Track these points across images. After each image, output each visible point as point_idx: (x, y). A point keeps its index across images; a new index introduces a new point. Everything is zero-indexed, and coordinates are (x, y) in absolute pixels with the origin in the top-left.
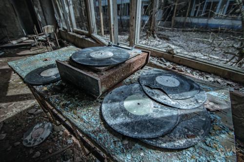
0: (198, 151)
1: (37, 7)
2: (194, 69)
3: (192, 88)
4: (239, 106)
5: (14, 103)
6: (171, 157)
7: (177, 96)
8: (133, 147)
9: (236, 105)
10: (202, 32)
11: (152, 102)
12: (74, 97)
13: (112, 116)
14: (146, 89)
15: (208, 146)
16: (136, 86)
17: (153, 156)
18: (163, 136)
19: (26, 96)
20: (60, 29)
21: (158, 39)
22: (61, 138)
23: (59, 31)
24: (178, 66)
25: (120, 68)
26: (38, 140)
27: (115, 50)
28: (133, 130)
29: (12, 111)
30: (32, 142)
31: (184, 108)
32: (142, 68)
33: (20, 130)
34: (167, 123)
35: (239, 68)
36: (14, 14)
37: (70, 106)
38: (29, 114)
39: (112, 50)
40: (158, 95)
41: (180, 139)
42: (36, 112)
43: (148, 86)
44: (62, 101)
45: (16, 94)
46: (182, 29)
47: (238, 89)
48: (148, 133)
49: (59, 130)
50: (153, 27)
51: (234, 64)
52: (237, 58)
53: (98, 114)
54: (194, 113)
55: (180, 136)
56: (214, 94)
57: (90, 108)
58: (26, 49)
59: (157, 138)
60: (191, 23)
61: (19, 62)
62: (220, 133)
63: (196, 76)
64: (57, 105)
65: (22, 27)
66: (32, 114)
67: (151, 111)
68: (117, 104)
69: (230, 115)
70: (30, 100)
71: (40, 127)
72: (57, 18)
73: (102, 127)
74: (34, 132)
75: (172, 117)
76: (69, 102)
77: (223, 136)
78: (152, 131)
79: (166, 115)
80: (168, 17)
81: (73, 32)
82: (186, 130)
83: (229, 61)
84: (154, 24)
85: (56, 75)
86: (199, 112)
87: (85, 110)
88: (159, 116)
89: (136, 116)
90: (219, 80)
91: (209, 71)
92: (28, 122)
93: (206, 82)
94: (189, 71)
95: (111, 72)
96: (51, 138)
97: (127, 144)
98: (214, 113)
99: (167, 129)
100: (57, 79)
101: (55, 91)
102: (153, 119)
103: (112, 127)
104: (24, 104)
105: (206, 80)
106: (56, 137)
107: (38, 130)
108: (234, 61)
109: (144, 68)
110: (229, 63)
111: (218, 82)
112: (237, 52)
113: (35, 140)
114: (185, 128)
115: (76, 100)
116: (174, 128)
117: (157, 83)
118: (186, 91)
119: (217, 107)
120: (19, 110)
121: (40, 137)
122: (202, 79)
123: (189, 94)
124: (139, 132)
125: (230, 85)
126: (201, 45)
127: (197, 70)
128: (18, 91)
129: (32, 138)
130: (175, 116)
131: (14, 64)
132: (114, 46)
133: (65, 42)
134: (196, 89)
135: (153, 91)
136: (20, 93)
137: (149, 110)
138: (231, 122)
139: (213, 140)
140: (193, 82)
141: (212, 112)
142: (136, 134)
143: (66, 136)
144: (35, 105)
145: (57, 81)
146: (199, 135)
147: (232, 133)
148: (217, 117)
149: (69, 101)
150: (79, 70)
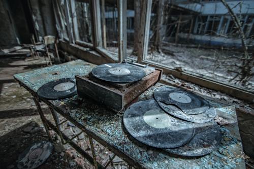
0: (213, 158)
1: (35, 15)
2: (201, 87)
3: (202, 105)
4: (245, 122)
5: (6, 120)
6: (192, 164)
7: (190, 111)
8: (158, 156)
9: (242, 121)
10: (206, 49)
11: (169, 117)
12: (94, 112)
13: (134, 129)
14: (162, 105)
15: (221, 154)
16: (152, 101)
17: (176, 163)
18: (183, 146)
19: (21, 112)
20: (60, 40)
21: (163, 55)
22: (62, 159)
23: (60, 42)
24: (186, 83)
25: (139, 84)
26: (36, 162)
27: (131, 67)
28: (156, 141)
29: (5, 129)
30: (29, 165)
31: (198, 122)
32: (154, 84)
33: (14, 152)
34: (185, 135)
35: (242, 87)
36: (8, 21)
37: (92, 120)
38: (24, 132)
39: (128, 67)
40: (173, 110)
41: (197, 148)
42: (33, 131)
43: (163, 102)
44: (83, 115)
45: (8, 110)
46: (186, 45)
47: (243, 106)
48: (170, 143)
49: (60, 151)
50: (158, 42)
51: (238, 83)
52: (241, 76)
53: (121, 128)
54: (207, 126)
55: (197, 146)
56: (222, 109)
57: (112, 122)
58: (20, 59)
59: (178, 148)
60: (195, 40)
61: (26, 75)
62: (230, 143)
63: (203, 93)
64: (78, 119)
65: (16, 35)
66: (27, 133)
67: (169, 125)
68: (138, 118)
69: (237, 128)
70: (25, 117)
71: (38, 147)
72: (58, 29)
73: (127, 140)
74: (30, 154)
75: (188, 130)
76: (90, 117)
77: (233, 146)
78: (173, 142)
79: (183, 128)
80: (172, 33)
81: (76, 44)
82: (202, 141)
83: (233, 79)
84: (159, 39)
85: (71, 90)
86: (211, 126)
87: (107, 124)
88: (177, 129)
89: (156, 129)
90: (226, 98)
91: (216, 89)
92: (24, 141)
93: (214, 99)
94: (197, 89)
95: (132, 88)
96: (52, 160)
97: (152, 154)
98: (224, 126)
99: (185, 140)
100: (72, 93)
101: (73, 105)
102: (172, 132)
103: (137, 139)
104: (18, 121)
105: (213, 97)
106: (57, 159)
107: (36, 151)
108: (238, 79)
109: (156, 85)
110: (233, 81)
111: (224, 99)
112: (240, 71)
113: (32, 163)
114: (201, 139)
115: (96, 115)
116: (191, 140)
117: (171, 99)
118: (198, 107)
119: (226, 121)
120: (12, 128)
121: (38, 159)
122: (210, 96)
123: (201, 110)
124: (162, 143)
125: (236, 102)
126: (206, 61)
127: (205, 87)
128: (11, 106)
129: (29, 160)
130: (191, 129)
131: (21, 77)
132: (128, 63)
133: (66, 53)
134: (207, 105)
135: (169, 107)
136: (13, 109)
137: (167, 124)
138: (239, 134)
139: (225, 149)
140: (203, 99)
141: (222, 126)
142: (159, 145)
143: (68, 157)
144: (31, 122)
145: (74, 96)
146: (213, 145)
147: (240, 144)
148: (227, 130)
149: (89, 115)
150: (101, 86)
